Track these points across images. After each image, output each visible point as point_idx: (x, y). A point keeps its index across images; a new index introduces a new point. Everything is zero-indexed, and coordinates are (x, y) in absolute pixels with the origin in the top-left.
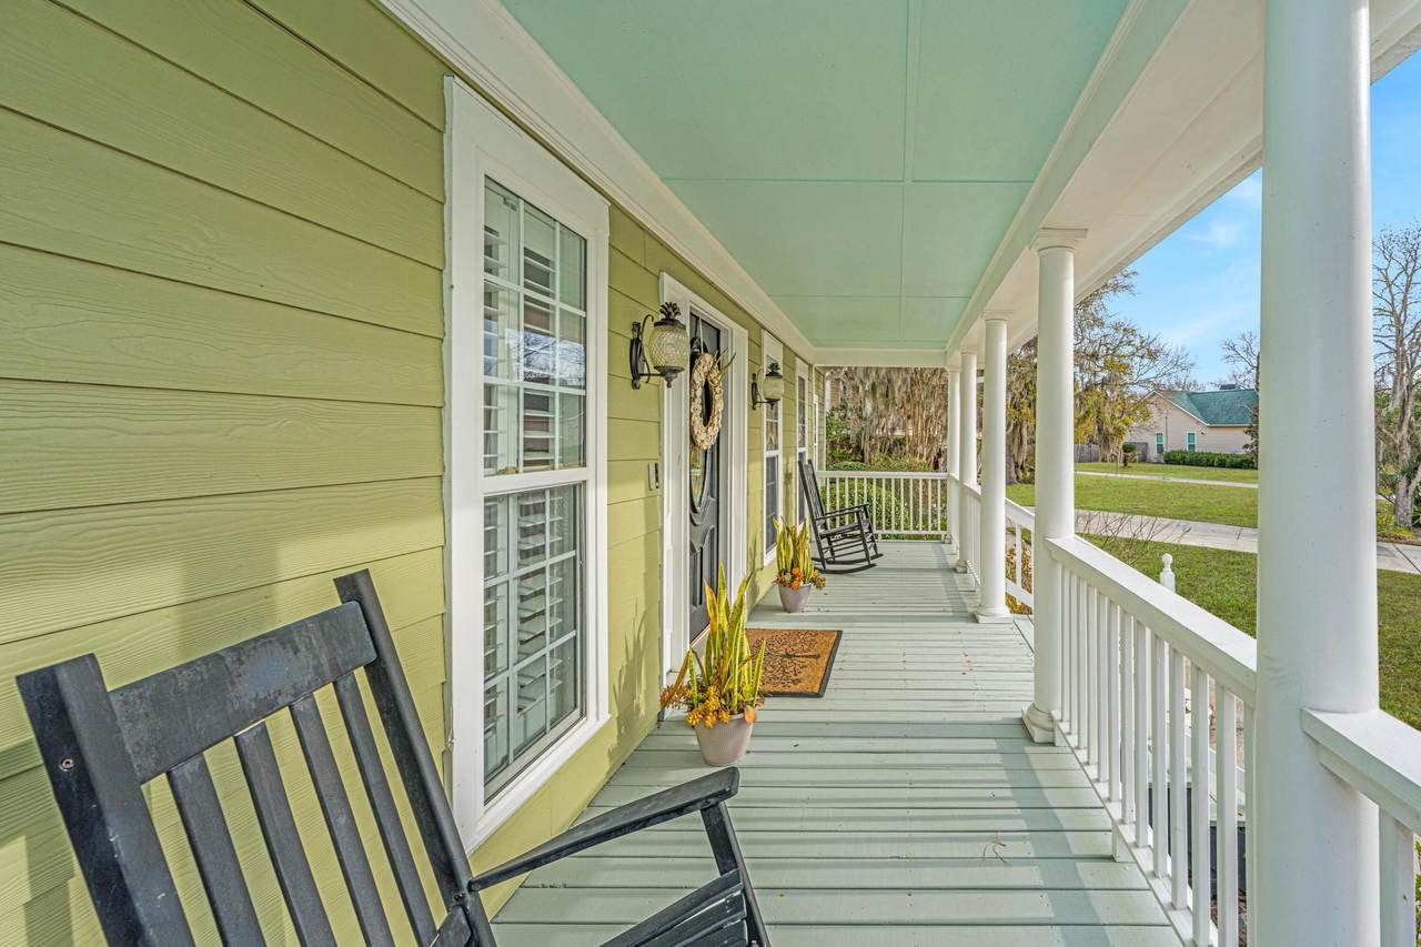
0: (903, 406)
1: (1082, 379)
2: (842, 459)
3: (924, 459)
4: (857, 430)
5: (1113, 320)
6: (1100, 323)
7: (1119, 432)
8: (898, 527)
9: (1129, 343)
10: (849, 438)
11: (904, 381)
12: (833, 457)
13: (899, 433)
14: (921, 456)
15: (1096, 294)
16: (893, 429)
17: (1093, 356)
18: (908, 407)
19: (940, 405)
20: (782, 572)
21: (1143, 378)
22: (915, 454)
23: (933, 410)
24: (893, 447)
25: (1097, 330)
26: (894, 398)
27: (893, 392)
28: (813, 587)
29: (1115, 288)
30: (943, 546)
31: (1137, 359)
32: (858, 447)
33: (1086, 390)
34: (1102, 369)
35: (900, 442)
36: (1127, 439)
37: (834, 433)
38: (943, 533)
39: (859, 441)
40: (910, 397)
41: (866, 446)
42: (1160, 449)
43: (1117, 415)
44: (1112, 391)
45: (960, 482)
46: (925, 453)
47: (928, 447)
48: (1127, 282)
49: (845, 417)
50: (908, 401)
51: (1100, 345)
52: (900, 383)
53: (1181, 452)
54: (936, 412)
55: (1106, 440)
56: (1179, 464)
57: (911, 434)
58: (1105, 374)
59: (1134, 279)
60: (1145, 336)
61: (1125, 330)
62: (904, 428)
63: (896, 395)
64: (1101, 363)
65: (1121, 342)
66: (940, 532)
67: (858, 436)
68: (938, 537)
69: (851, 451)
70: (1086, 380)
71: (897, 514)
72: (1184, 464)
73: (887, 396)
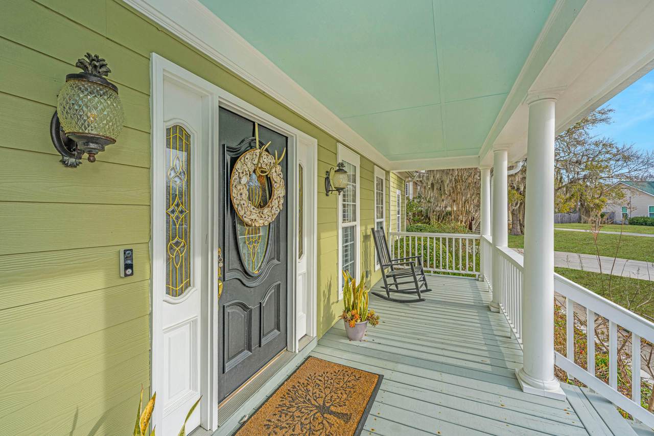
0: (450, 194)
1: (568, 176)
2: (418, 222)
3: (463, 223)
4: (426, 208)
5: (593, 140)
6: (582, 143)
7: (598, 206)
8: (444, 267)
9: (607, 153)
10: (422, 212)
11: (451, 181)
12: (414, 221)
13: (449, 209)
14: (462, 221)
15: (578, 126)
16: (446, 207)
17: (577, 162)
18: (453, 195)
19: (474, 193)
20: (347, 310)
21: (616, 173)
22: (457, 220)
23: (469, 196)
24: (444, 217)
25: (579, 147)
26: (444, 191)
27: (444, 187)
28: (369, 325)
29: (594, 122)
30: (477, 282)
31: (612, 162)
32: (427, 216)
33: (572, 182)
34: (583, 170)
35: (450, 213)
36: (603, 210)
37: (414, 209)
38: (477, 273)
39: (427, 213)
40: (454, 189)
41: (431, 215)
42: (625, 216)
43: (596, 196)
44: (591, 182)
45: (494, 245)
46: (464, 220)
47: (465, 216)
48: (604, 116)
49: (420, 201)
50: (454, 192)
51: (583, 156)
52: (448, 182)
53: (644, 217)
54: (471, 197)
55: (588, 212)
56: (642, 225)
57: (455, 209)
58: (586, 172)
59: (610, 114)
60: (620, 147)
61: (603, 145)
62: (452, 207)
63: (446, 188)
64: (582, 166)
65: (600, 152)
66: (474, 272)
67: (427, 210)
68: (474, 276)
69: (423, 218)
70: (571, 177)
71: (444, 258)
72: (646, 225)
73: (441, 190)
